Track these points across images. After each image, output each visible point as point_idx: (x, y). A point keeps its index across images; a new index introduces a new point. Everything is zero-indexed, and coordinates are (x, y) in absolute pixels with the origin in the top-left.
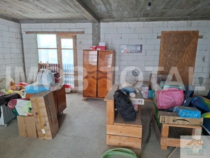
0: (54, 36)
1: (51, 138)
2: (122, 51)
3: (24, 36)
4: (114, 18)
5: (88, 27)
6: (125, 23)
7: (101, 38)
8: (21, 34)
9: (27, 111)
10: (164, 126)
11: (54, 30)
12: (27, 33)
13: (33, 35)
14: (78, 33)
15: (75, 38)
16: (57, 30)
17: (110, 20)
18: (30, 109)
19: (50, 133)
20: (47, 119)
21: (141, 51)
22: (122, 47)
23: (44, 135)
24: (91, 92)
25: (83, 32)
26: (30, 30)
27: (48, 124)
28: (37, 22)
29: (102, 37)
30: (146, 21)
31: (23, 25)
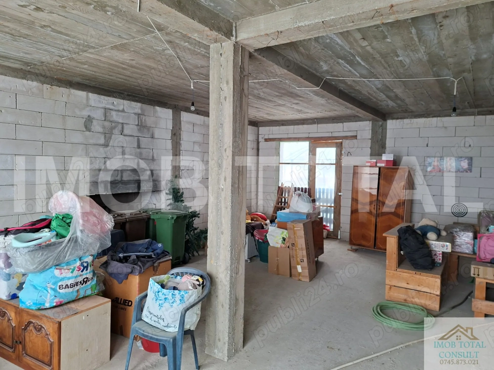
0: (306, 145)
1: (308, 280)
2: (429, 169)
3: (262, 144)
4: (412, 112)
5: (364, 128)
6: (435, 119)
7: (387, 145)
8: (258, 143)
9: (280, 241)
10: (478, 280)
11: (306, 135)
12: (266, 140)
13: (274, 143)
14: (346, 138)
15: (339, 146)
16: (311, 135)
17: (406, 115)
18: (284, 239)
19: (306, 272)
20: (305, 252)
21: (470, 170)
22: (429, 160)
23: (300, 274)
24: (364, 237)
25: (355, 137)
26: (271, 137)
27: (305, 259)
28: (283, 125)
29: (389, 143)
30: (479, 114)
31: (262, 130)
